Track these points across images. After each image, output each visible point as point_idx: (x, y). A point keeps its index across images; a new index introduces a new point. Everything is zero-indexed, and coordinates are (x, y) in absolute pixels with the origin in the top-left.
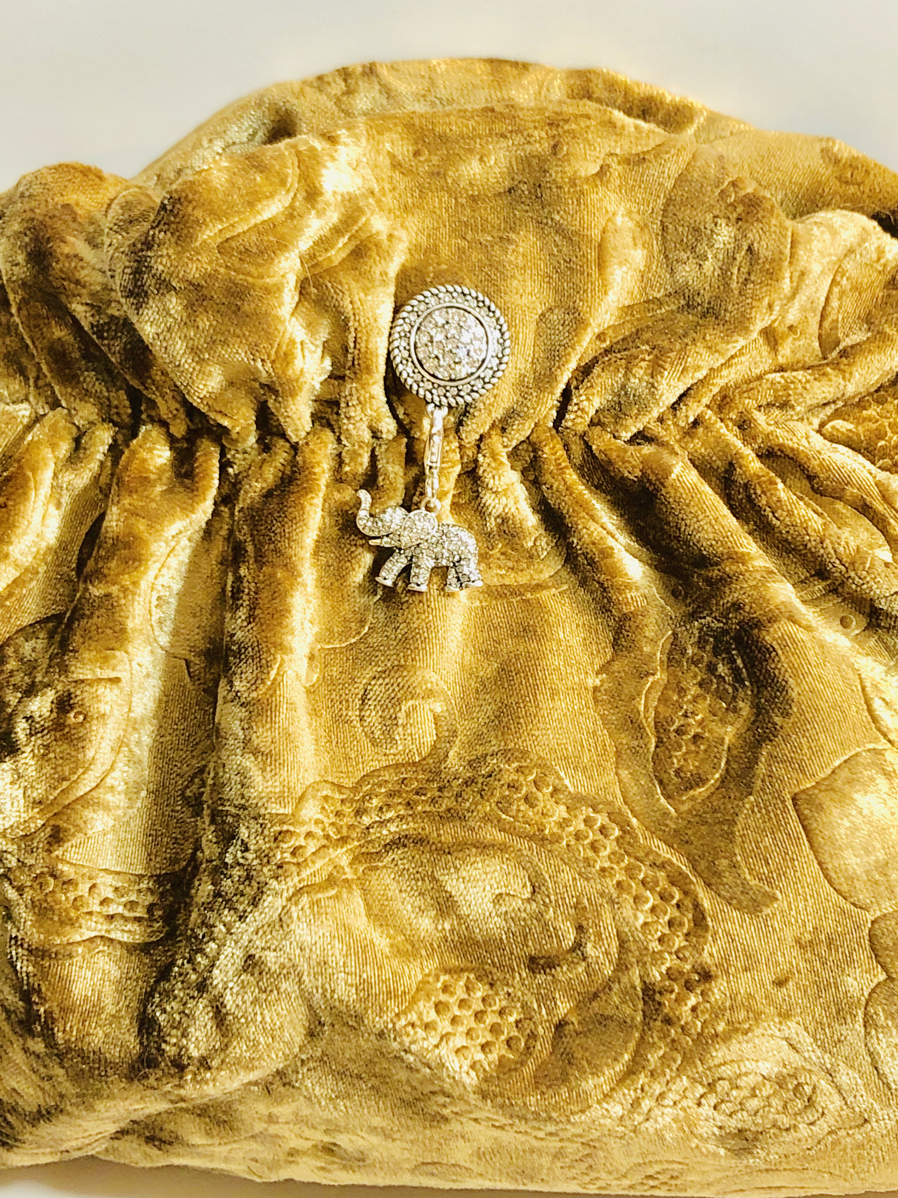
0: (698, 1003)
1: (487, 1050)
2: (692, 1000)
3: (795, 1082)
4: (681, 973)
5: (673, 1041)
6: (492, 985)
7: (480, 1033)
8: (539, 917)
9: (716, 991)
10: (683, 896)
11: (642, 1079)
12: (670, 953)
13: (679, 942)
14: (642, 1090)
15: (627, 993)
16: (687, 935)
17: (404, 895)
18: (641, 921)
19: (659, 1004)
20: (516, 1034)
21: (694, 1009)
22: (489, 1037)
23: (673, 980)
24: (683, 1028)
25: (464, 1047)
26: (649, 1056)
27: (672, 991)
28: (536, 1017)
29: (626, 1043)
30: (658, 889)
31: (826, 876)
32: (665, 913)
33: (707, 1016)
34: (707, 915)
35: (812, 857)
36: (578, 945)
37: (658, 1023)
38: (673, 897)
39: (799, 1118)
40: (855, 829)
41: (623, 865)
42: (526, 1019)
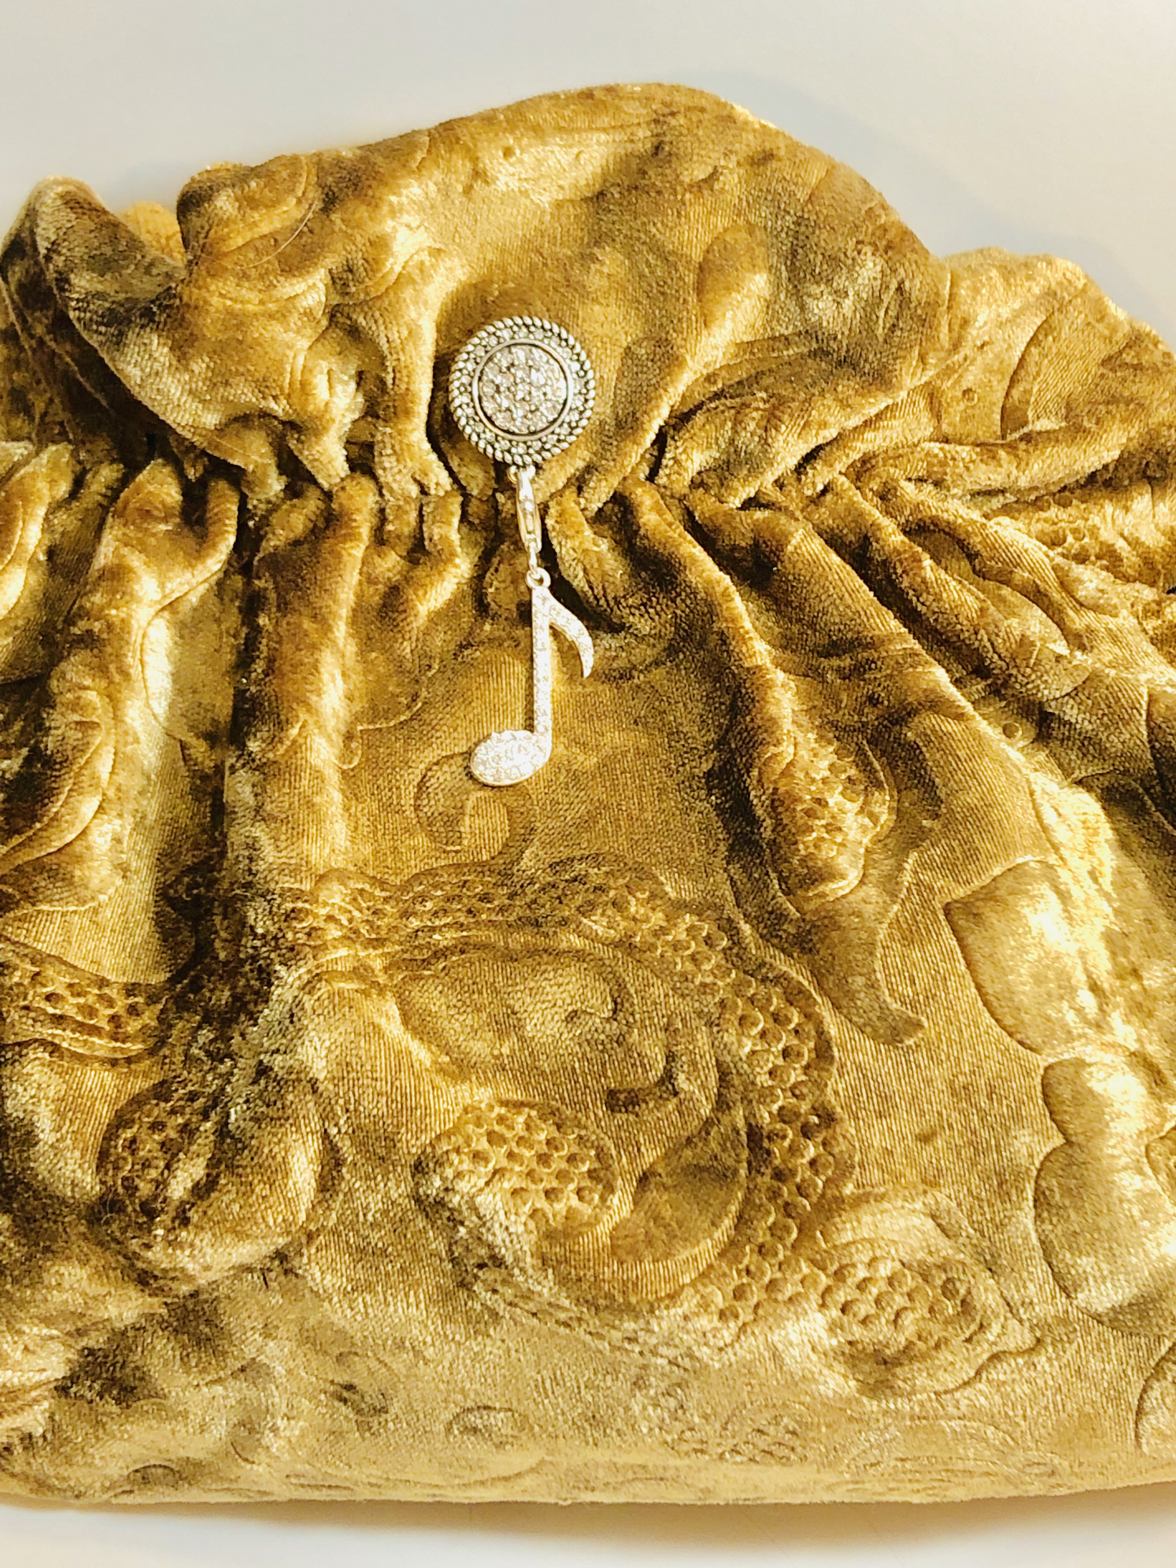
0: (819, 1156)
1: (553, 1198)
2: (811, 1151)
3: (945, 1277)
4: (797, 1115)
5: (787, 1204)
6: (559, 1127)
7: (544, 1177)
8: (621, 1039)
9: (841, 1139)
10: (803, 1019)
11: (748, 1256)
12: (784, 1090)
13: (795, 1076)
14: (748, 1272)
15: (729, 1141)
16: (807, 1067)
17: (452, 1012)
18: (747, 1050)
19: (769, 1152)
20: (589, 1184)
21: (813, 1163)
22: (555, 1184)
23: (785, 1122)
24: (799, 1188)
25: (522, 1189)
26: (756, 1224)
27: (784, 1137)
28: (614, 1165)
29: (726, 1204)
30: (772, 1009)
31: (987, 1004)
32: (779, 1040)
33: (830, 1173)
34: (833, 1045)
35: (969, 980)
36: (668, 1076)
37: (767, 1179)
38: (790, 1021)
39: (951, 1329)
41: (729, 980)
42: (601, 1168)
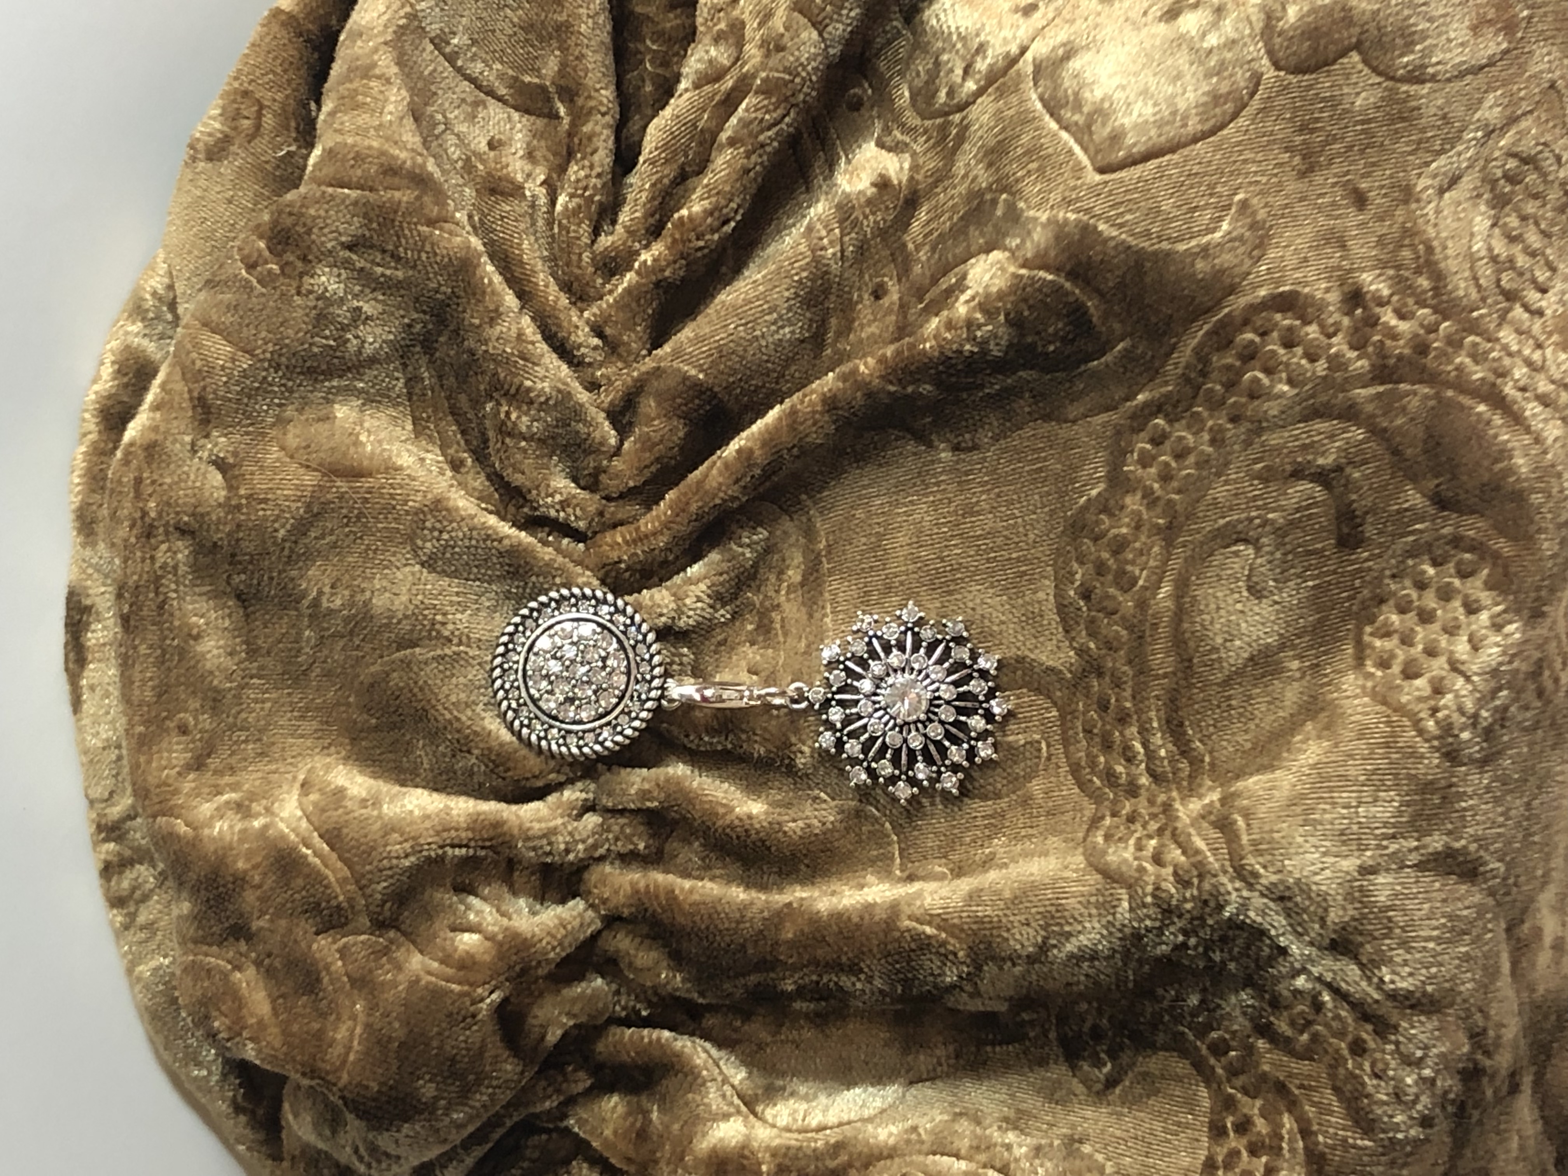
0: (1394, 310)
1: (1475, 606)
2: (1390, 318)
3: (1502, 182)
4: (1356, 330)
5: (1449, 344)
6: (1381, 601)
7: (1450, 615)
8: (1280, 533)
9: (1374, 287)
10: (1248, 328)
11: (1509, 390)
12: (1330, 346)
13: (1313, 333)
14: (1523, 389)
15: (1389, 406)
16: (1303, 320)
19: (1400, 360)
20: (1452, 565)
21: (1402, 317)
22: (1457, 603)
23: (1367, 341)
24: (1430, 331)
25: (1470, 641)
26: (1475, 377)
27: (1381, 344)
28: (1426, 537)
29: (1462, 408)
30: (1238, 363)
31: (1213, 132)
32: (1273, 352)
33: (1410, 301)
34: (1277, 293)
35: (1186, 151)
36: (1322, 477)
37: (1427, 363)
38: (1251, 342)
39: (1550, 178)
40: (1145, 93)
41: (1206, 414)
42: (1430, 552)
